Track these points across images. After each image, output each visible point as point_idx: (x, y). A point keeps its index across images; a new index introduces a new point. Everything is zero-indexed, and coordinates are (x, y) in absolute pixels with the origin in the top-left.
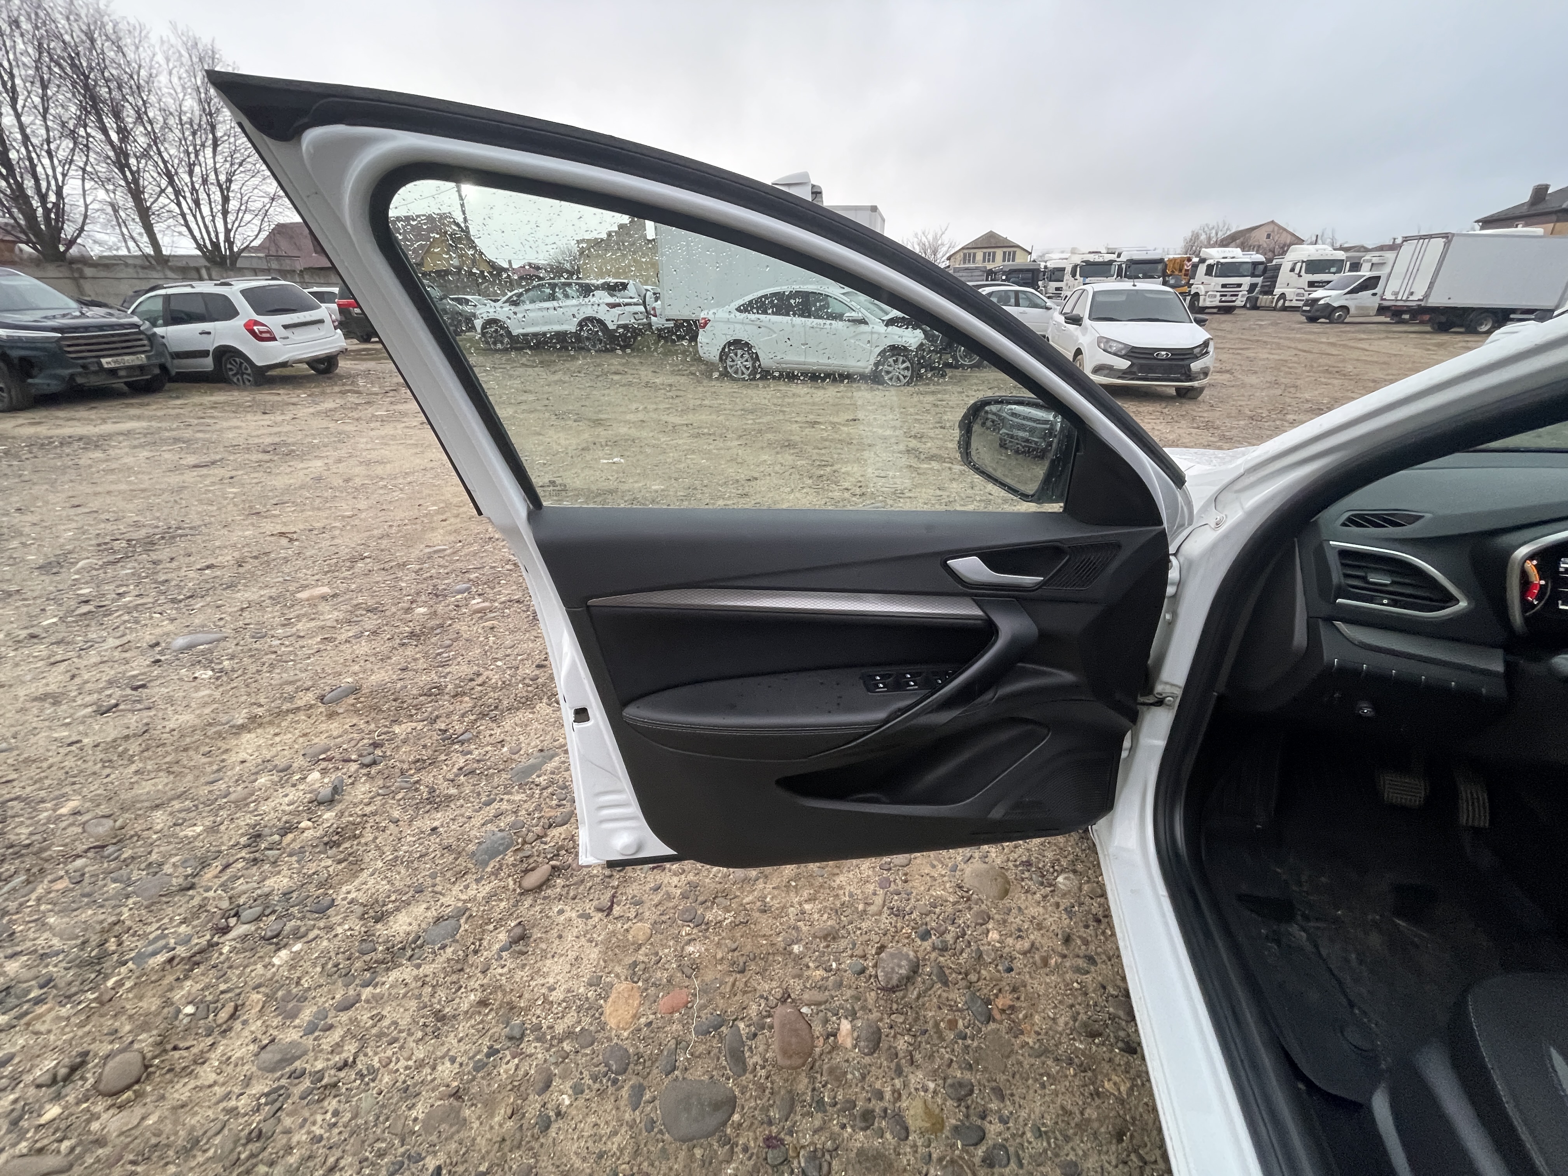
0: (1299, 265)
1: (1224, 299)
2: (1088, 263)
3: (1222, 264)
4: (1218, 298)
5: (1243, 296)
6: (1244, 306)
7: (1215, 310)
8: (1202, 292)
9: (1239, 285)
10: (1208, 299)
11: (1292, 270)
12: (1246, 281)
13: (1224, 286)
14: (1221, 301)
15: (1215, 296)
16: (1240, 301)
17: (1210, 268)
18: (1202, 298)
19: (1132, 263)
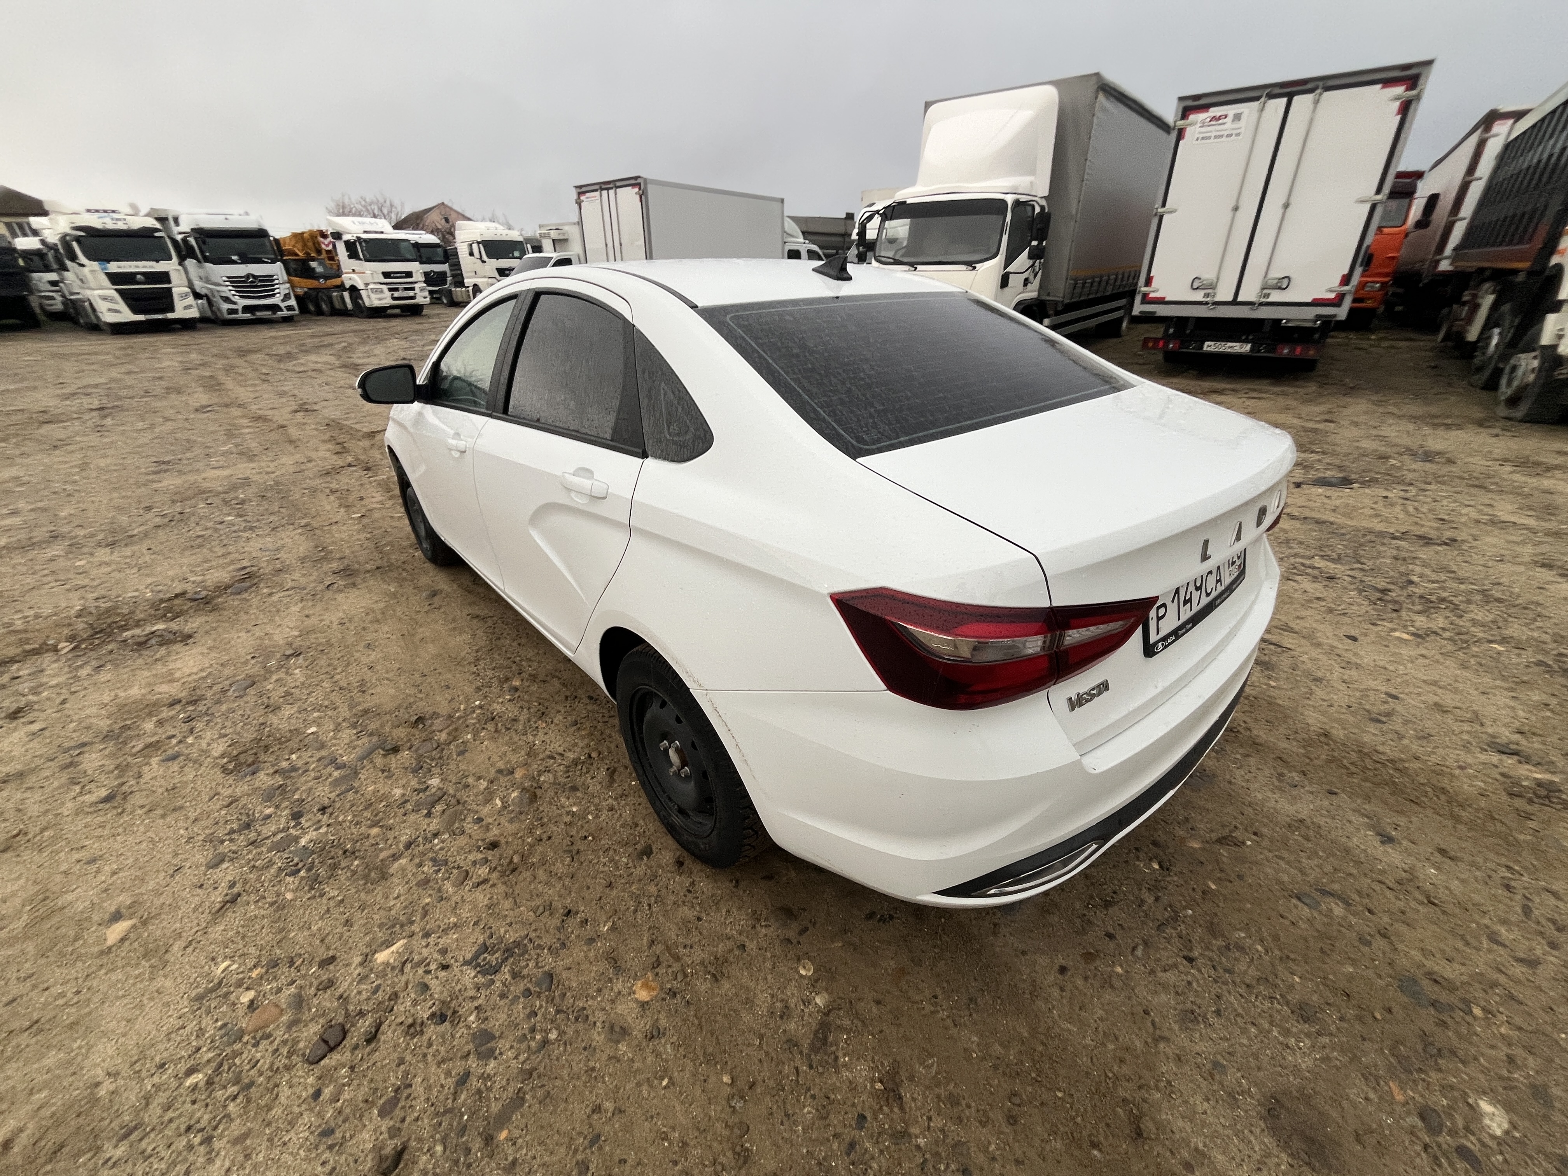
0: (475, 246)
1: (396, 294)
2: (91, 232)
3: (365, 240)
4: (388, 294)
5: (422, 290)
6: (431, 303)
7: (398, 311)
8: (360, 285)
9: (409, 274)
10: (373, 296)
11: (471, 254)
12: (417, 269)
13: (386, 275)
14: (394, 299)
15: (382, 291)
16: (422, 296)
17: (351, 247)
18: (363, 293)
19: (202, 234)
